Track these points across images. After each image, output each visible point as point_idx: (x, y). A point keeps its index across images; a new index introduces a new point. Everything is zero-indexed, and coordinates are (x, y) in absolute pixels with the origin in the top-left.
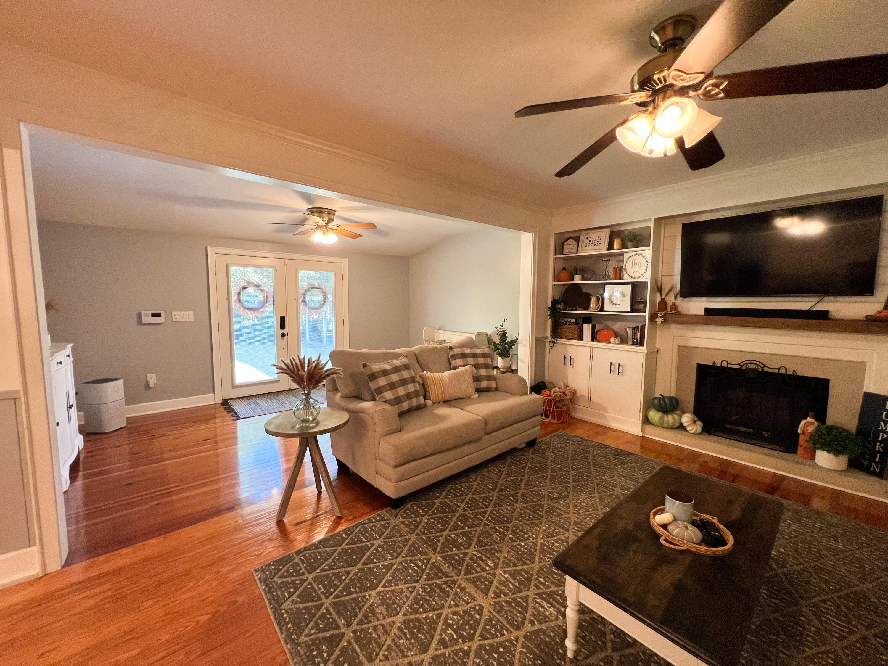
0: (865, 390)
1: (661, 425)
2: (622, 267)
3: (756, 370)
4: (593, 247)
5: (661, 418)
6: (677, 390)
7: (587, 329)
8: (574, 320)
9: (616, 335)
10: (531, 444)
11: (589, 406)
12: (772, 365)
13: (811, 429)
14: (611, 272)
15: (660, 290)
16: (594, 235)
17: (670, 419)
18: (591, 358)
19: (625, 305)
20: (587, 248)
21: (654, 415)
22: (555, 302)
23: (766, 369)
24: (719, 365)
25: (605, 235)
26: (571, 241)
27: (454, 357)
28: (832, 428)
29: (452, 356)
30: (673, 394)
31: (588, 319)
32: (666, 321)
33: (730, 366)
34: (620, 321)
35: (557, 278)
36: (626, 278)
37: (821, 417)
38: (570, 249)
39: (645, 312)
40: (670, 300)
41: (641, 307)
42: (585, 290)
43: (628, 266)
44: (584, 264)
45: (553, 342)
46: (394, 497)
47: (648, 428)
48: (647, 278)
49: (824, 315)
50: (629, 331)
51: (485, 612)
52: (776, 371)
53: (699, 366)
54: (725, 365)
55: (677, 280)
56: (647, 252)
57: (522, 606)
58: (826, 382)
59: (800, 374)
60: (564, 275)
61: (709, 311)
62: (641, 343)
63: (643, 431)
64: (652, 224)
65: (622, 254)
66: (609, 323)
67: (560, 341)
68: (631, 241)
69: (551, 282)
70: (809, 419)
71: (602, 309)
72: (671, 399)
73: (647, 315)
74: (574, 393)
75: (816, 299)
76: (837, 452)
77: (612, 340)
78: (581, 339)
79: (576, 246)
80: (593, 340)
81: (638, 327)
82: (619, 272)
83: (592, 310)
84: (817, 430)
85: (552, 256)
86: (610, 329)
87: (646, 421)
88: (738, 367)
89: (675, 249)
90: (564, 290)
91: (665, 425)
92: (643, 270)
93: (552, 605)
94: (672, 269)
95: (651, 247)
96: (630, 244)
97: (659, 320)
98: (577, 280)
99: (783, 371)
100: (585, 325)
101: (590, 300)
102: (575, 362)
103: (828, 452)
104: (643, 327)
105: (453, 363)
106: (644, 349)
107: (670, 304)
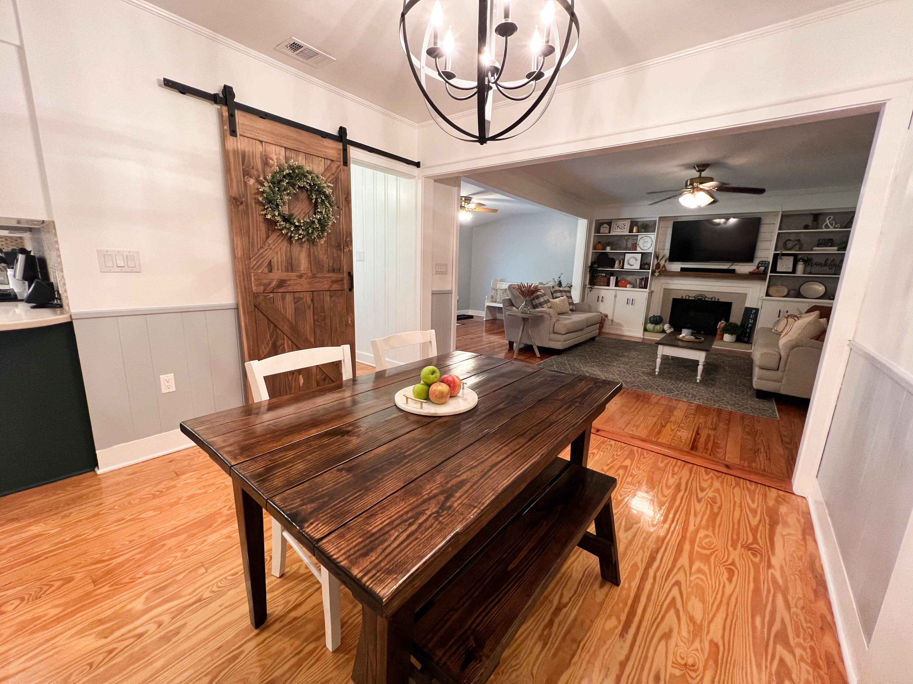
0: (746, 306)
1: (653, 331)
2: (636, 243)
3: (701, 299)
4: (619, 230)
5: (654, 327)
6: (662, 312)
7: (613, 280)
8: (604, 275)
9: (630, 283)
10: (593, 339)
11: (612, 325)
12: (709, 296)
13: (722, 325)
14: (629, 245)
15: (657, 258)
16: (620, 223)
17: (658, 327)
18: (615, 296)
19: (636, 266)
20: (617, 230)
21: (650, 326)
22: (592, 263)
23: (707, 299)
24: (684, 298)
25: (628, 224)
26: (605, 225)
27: (556, 292)
28: (731, 323)
29: (554, 291)
30: (659, 314)
31: (612, 274)
32: (660, 275)
33: (690, 298)
34: (632, 275)
35: (595, 248)
36: (639, 250)
37: (727, 320)
38: (604, 230)
39: (649, 269)
40: (662, 263)
41: (646, 267)
42: (611, 256)
43: (641, 243)
44: (611, 240)
45: (591, 288)
46: (562, 349)
47: (646, 333)
48: (651, 250)
49: (733, 271)
50: (638, 281)
52: (710, 300)
53: (673, 299)
54: (687, 298)
55: (667, 253)
56: (653, 236)
58: (730, 304)
59: (721, 300)
60: (600, 246)
61: (683, 269)
62: (645, 287)
63: (643, 335)
64: (658, 219)
65: (637, 236)
66: (624, 276)
67: (596, 287)
68: (644, 228)
69: (591, 251)
70: (722, 321)
71: (623, 268)
72: (660, 317)
73: (650, 271)
74: (606, 316)
75: (730, 264)
76: (731, 333)
77: (628, 286)
78: (608, 285)
79: (608, 229)
80: (616, 286)
81: (643, 278)
82: (635, 246)
83: (616, 268)
84: (725, 325)
85: (593, 234)
86: (625, 280)
87: (645, 330)
88: (693, 298)
89: (666, 234)
90: (597, 256)
91: (656, 330)
92: (649, 245)
94: (664, 245)
95: (656, 233)
96: (643, 230)
97: (657, 274)
98: (608, 250)
99: (713, 300)
100: (612, 278)
101: (615, 262)
102: (605, 300)
103: (729, 334)
104: (647, 279)
105: (555, 295)
106: (647, 290)
107: (661, 266)
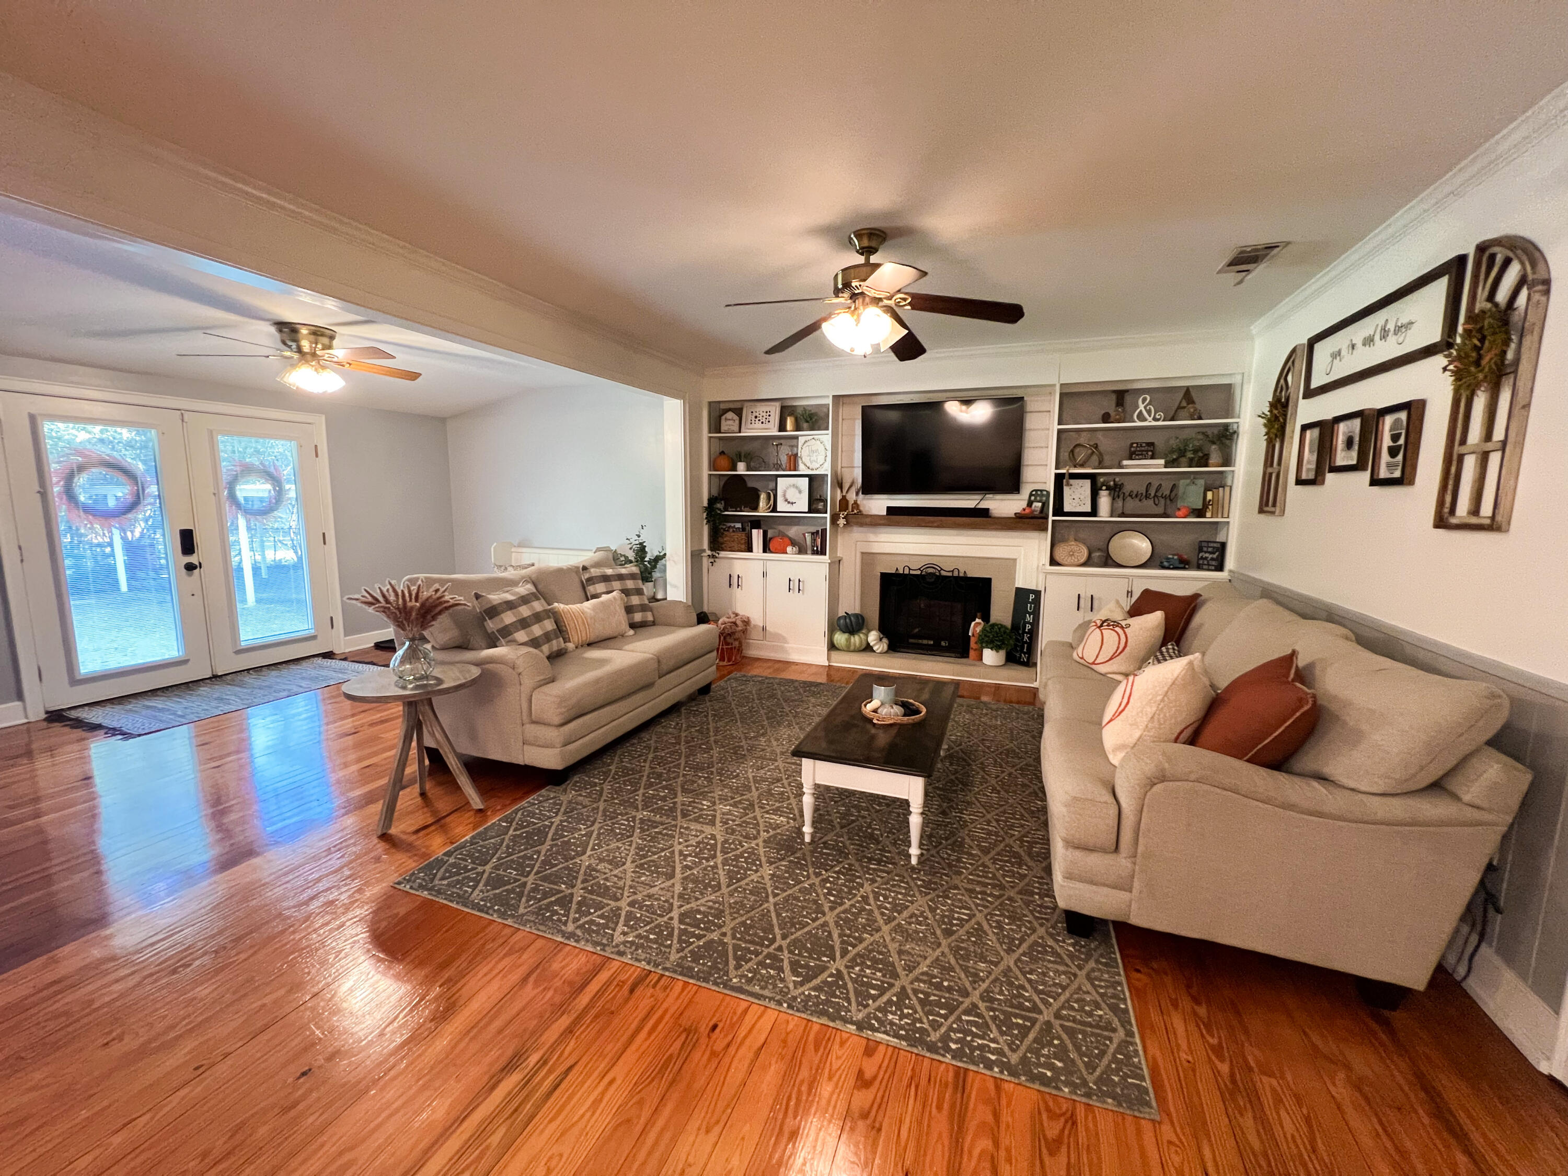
0: (1017, 586)
1: (848, 649)
2: (797, 454)
3: (933, 574)
4: (759, 425)
5: (848, 640)
6: (862, 605)
7: (757, 536)
8: (739, 525)
9: (793, 543)
10: (705, 690)
11: (765, 638)
12: (947, 568)
13: (978, 629)
14: (784, 459)
15: (841, 486)
16: (761, 409)
17: (856, 640)
18: (764, 574)
19: (802, 504)
20: (753, 426)
21: (840, 638)
22: (712, 501)
23: (943, 573)
24: (901, 572)
25: (775, 410)
26: (730, 415)
27: (591, 581)
28: (993, 625)
29: (588, 580)
30: (857, 611)
31: (756, 523)
32: (848, 524)
33: (912, 572)
34: (798, 524)
35: (713, 466)
36: (802, 470)
37: (986, 617)
38: (729, 423)
39: (826, 512)
40: (852, 497)
41: (821, 506)
42: (751, 484)
43: (804, 453)
44: (747, 448)
45: (713, 556)
46: (560, 767)
47: (834, 654)
48: (825, 469)
49: (985, 513)
50: (808, 537)
51: (718, 837)
52: (950, 574)
53: (882, 574)
54: (907, 572)
55: (858, 474)
56: (824, 438)
57: (753, 824)
58: (989, 581)
59: (970, 574)
60: (723, 462)
61: (891, 511)
62: (823, 552)
63: (828, 659)
64: (829, 401)
65: (796, 438)
66: (781, 528)
67: (723, 554)
68: (807, 422)
69: (705, 472)
70: (978, 620)
71: (774, 509)
72: (857, 616)
73: (828, 515)
74: (747, 622)
75: (979, 497)
76: (997, 648)
77: (789, 549)
78: (750, 549)
79: (737, 422)
80: (765, 551)
81: (818, 532)
82: (794, 460)
83: (763, 511)
84: (984, 630)
85: (705, 434)
86: (783, 535)
87: (832, 647)
88: (919, 572)
89: (854, 435)
90: (722, 483)
91: (852, 648)
92: (821, 459)
93: (781, 816)
94: (852, 461)
95: (830, 431)
96: (805, 425)
97: (842, 522)
98: (741, 469)
99: (956, 574)
100: (755, 532)
101: (758, 497)
102: (744, 582)
103: (992, 649)
104: (824, 531)
105: (591, 589)
106: (826, 558)
107: (851, 502)
